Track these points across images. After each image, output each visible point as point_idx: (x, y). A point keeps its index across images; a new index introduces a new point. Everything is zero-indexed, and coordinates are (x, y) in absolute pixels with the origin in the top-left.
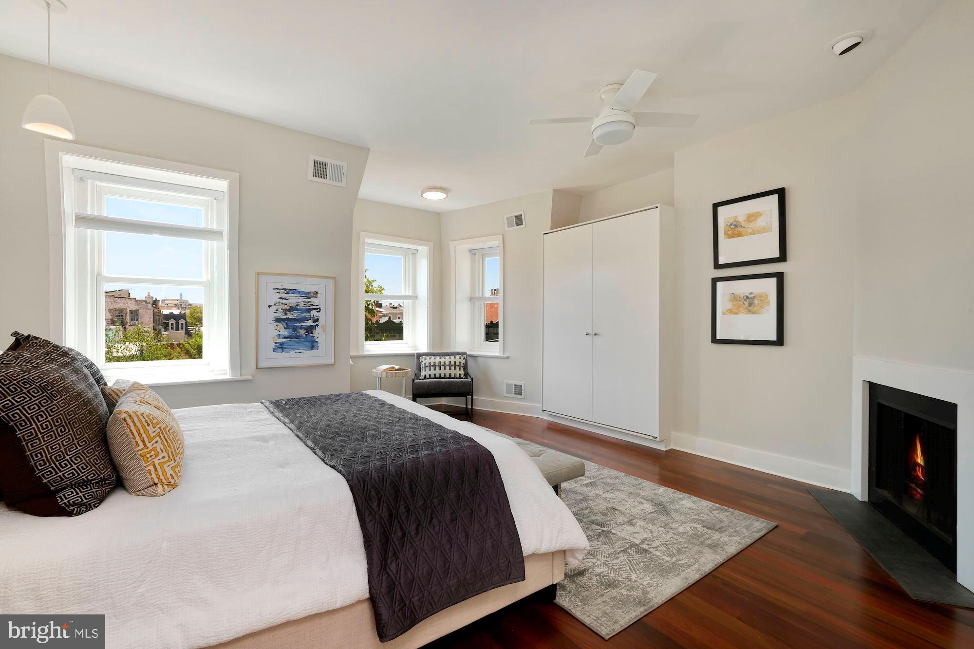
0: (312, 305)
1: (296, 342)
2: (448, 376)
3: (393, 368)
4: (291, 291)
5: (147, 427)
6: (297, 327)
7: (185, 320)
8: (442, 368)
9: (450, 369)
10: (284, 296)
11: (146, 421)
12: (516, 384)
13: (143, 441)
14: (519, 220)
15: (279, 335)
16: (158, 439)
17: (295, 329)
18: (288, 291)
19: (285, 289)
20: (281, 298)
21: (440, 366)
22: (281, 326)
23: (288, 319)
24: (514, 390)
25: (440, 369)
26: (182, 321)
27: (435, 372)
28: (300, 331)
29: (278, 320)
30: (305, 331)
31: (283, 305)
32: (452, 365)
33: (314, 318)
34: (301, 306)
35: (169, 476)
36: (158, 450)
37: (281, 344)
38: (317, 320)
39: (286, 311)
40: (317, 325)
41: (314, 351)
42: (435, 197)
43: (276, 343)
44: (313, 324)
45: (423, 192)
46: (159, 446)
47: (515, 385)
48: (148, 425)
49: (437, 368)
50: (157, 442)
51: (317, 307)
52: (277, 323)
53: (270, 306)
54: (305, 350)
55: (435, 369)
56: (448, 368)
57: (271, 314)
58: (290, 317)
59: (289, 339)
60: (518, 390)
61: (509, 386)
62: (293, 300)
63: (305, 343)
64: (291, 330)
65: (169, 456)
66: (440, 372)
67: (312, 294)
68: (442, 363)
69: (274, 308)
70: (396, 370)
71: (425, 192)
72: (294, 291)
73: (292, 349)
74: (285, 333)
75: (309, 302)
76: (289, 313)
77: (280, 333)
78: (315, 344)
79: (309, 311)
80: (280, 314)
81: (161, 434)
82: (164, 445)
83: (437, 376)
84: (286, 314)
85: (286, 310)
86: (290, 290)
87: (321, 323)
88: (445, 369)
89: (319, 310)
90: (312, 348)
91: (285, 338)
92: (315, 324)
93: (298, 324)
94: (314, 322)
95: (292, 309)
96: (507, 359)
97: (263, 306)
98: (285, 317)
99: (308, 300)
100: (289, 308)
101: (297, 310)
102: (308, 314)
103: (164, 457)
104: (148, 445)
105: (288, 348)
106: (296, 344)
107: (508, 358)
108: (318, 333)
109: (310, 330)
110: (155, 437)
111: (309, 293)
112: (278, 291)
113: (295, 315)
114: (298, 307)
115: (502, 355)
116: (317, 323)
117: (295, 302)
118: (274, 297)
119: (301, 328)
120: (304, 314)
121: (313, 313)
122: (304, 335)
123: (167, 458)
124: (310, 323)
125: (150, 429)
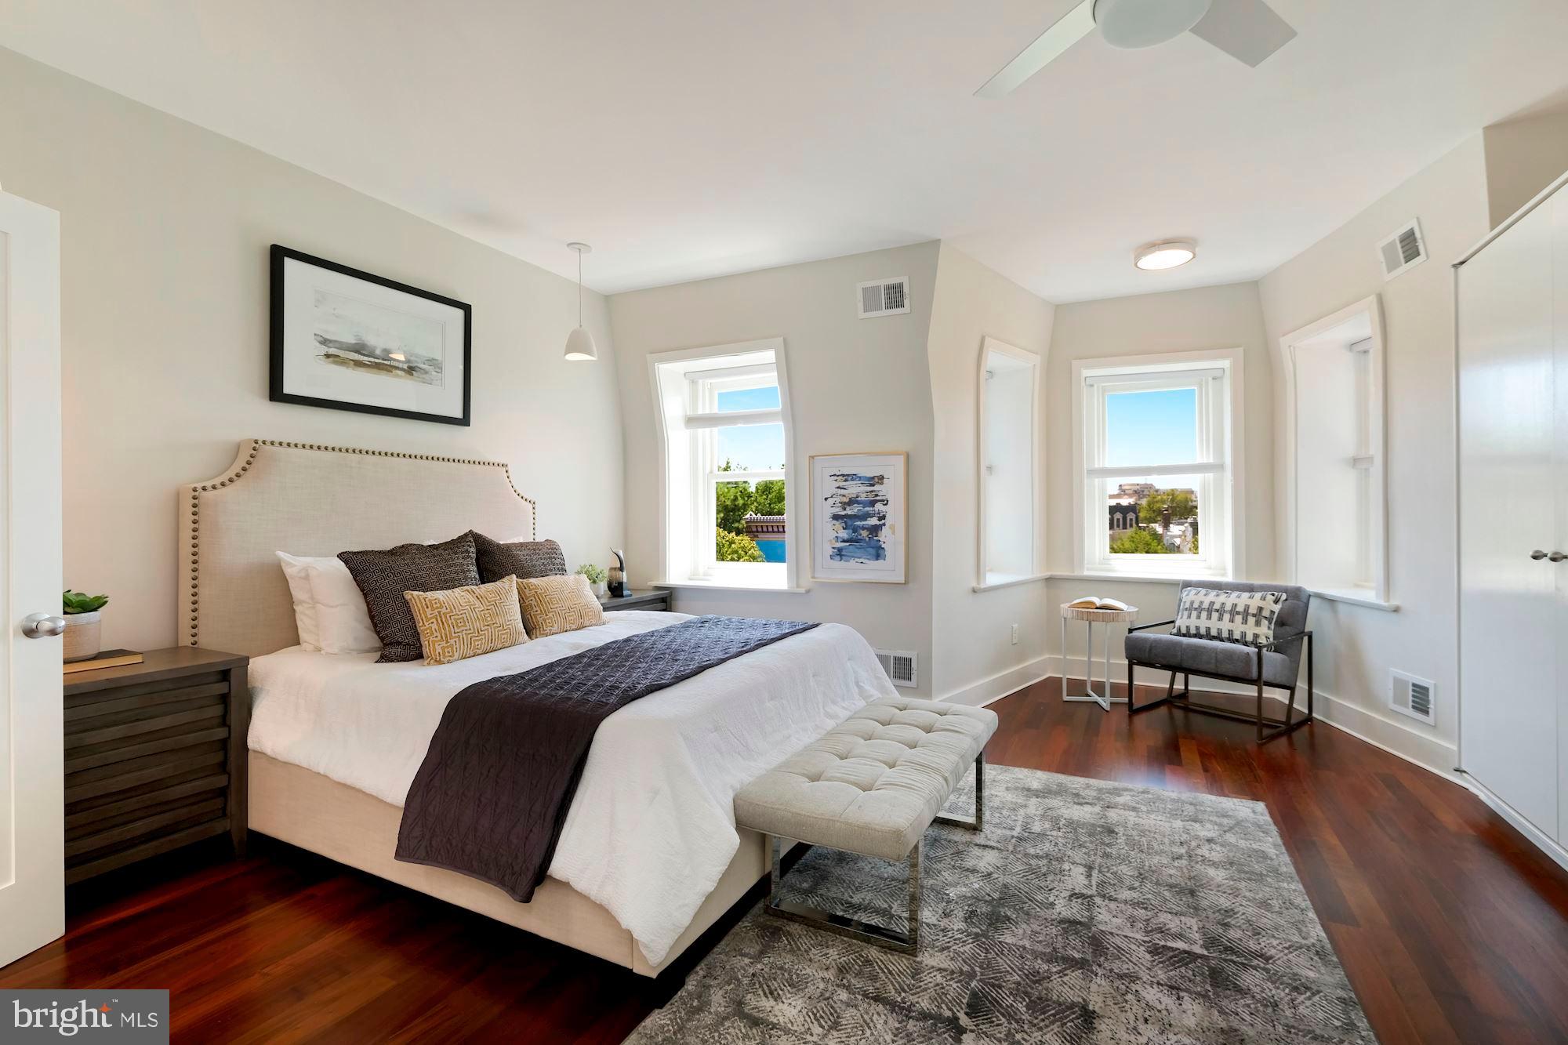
0: (877, 495)
1: (857, 548)
2: (1225, 635)
3: (1092, 603)
4: (850, 478)
5: (426, 610)
6: (858, 526)
7: (1135, 513)
8: (1215, 615)
9: (1232, 621)
10: (842, 484)
11: (426, 604)
12: (1417, 683)
13: (422, 620)
14: (1410, 246)
15: (837, 537)
16: (434, 620)
17: (855, 530)
18: (847, 477)
19: (843, 475)
20: (838, 488)
21: (1210, 611)
22: (839, 525)
23: (846, 516)
24: (1411, 698)
25: (1209, 617)
26: (1131, 516)
27: (1198, 623)
28: (862, 532)
29: (836, 517)
30: (868, 533)
31: (841, 497)
32: (1238, 613)
33: (879, 513)
34: (863, 498)
35: (437, 653)
36: (433, 630)
37: (840, 550)
38: (884, 517)
39: (844, 505)
40: (884, 524)
41: (880, 562)
42: (1166, 261)
43: (833, 548)
44: (878, 523)
45: (1138, 258)
46: (434, 626)
47: (1414, 685)
48: (427, 607)
49: (1204, 614)
50: (432, 623)
51: (884, 498)
52: (834, 522)
53: (826, 499)
54: (868, 559)
55: (1199, 617)
56: (1227, 617)
57: (828, 509)
58: (850, 513)
59: (848, 544)
60: (1421, 699)
61: (1399, 683)
62: (855, 489)
63: (868, 549)
64: (851, 531)
65: (442, 637)
66: (1208, 624)
67: (876, 480)
68: (1217, 606)
69: (831, 501)
70: (1097, 608)
71: (1145, 254)
72: (853, 477)
73: (853, 557)
74: (844, 534)
75: (872, 491)
76: (848, 508)
77: (837, 535)
78: (881, 552)
79: (873, 503)
80: (837, 510)
81: (438, 617)
82: (439, 626)
83: (1203, 631)
84: (845, 509)
85: (845, 503)
86: (848, 475)
87: (888, 521)
88: (1220, 619)
89: (886, 503)
90: (878, 557)
91: (844, 541)
92: (881, 523)
93: (858, 523)
94: (880, 519)
95: (852, 502)
96: (1394, 614)
97: (819, 499)
98: (843, 513)
99: (872, 488)
100: (847, 500)
101: (858, 503)
102: (871, 509)
103: (436, 637)
104: (426, 624)
105: (848, 556)
106: (857, 550)
107: (1396, 610)
108: (884, 536)
109: (875, 530)
110: (431, 618)
111: (873, 478)
112: (836, 478)
113: (856, 511)
114: (859, 499)
115: (1382, 602)
116: (883, 521)
117: (855, 492)
118: (830, 486)
119: (863, 528)
120: (867, 509)
121: (879, 507)
122: (867, 539)
123: (439, 638)
124: (874, 521)
125: (429, 611)
